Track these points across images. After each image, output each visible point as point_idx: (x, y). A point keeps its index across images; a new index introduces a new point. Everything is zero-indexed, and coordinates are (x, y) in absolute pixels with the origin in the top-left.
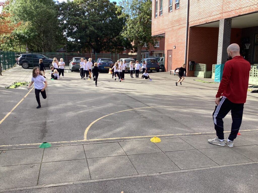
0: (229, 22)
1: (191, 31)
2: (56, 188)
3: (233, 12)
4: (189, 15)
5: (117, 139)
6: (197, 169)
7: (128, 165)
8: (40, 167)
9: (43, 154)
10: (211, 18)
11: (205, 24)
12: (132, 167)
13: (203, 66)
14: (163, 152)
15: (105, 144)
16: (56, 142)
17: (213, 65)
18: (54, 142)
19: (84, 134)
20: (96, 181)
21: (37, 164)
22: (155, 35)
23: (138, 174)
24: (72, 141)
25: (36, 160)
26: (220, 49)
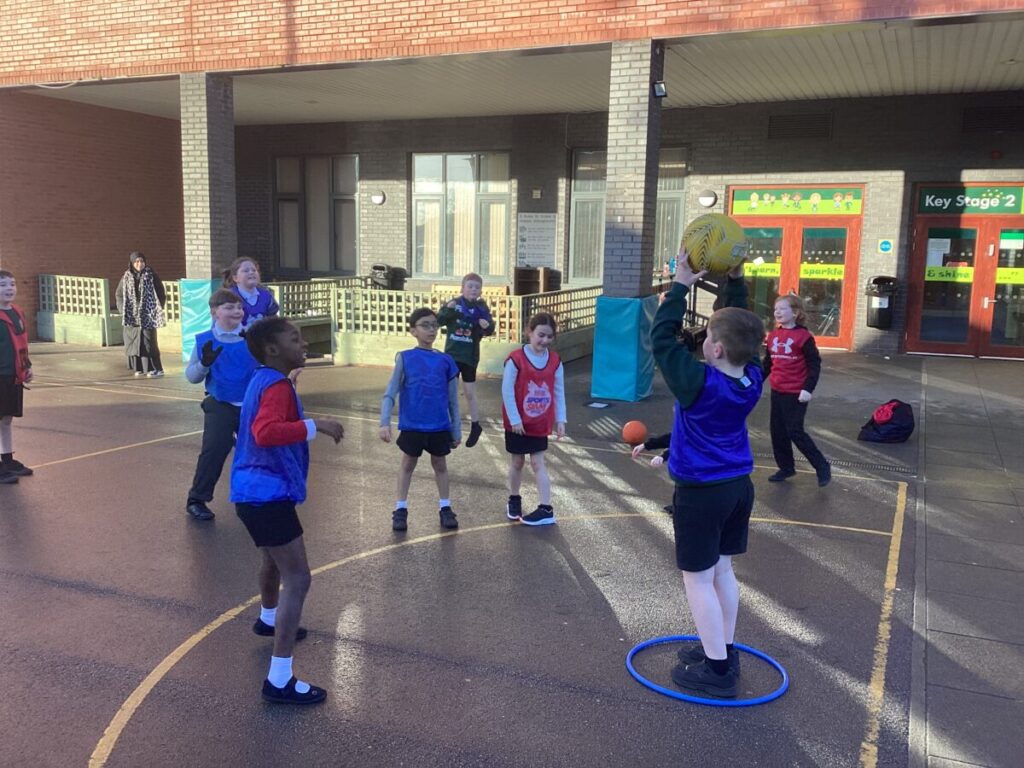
0: (225, 91)
3: (251, 49)
10: (129, 59)
11: (95, 84)
13: (92, 289)
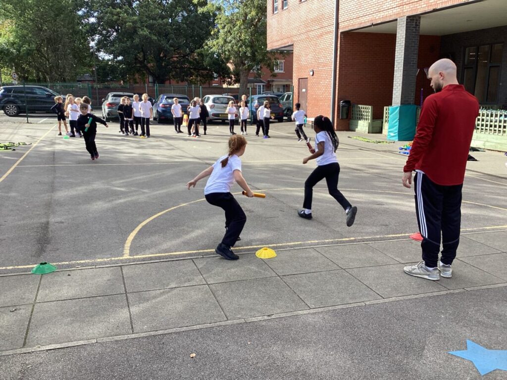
0: (416, 23)
1: (343, 40)
2: (62, 352)
3: (423, 3)
4: (340, 8)
5: (190, 254)
6: (340, 307)
7: (209, 303)
8: (32, 312)
9: (39, 286)
10: (382, 14)
11: (370, 26)
12: (216, 307)
13: (367, 110)
14: (279, 276)
15: (166, 263)
16: (67, 263)
17: (385, 107)
18: (63, 263)
19: (125, 245)
20: (142, 335)
21: (25, 306)
22: (274, 48)
23: (228, 320)
24: (99, 260)
25: (24, 299)
26: (398, 77)
